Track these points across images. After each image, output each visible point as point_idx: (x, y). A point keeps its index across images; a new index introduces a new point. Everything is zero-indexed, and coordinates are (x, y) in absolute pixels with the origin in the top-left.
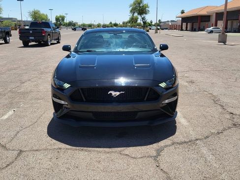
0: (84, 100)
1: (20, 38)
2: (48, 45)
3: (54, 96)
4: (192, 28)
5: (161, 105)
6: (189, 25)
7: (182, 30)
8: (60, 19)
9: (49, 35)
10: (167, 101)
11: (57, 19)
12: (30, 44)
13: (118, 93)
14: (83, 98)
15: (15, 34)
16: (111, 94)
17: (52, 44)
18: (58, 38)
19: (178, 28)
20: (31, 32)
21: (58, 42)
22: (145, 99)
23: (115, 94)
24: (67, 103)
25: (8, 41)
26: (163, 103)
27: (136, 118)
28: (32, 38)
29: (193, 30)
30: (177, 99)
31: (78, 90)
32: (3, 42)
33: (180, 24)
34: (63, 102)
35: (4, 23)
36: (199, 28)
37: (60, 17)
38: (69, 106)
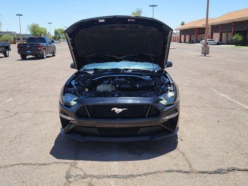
0: (90, 116)
1: (19, 52)
2: (44, 58)
3: (62, 112)
4: (190, 40)
5: (162, 121)
6: (187, 37)
7: (180, 42)
8: (59, 32)
9: (44, 49)
10: (167, 118)
11: (56, 33)
12: (27, 57)
13: (120, 110)
14: (89, 114)
15: (14, 48)
16: (114, 111)
17: (47, 57)
18: (54, 51)
19: (177, 40)
20: (28, 46)
21: (54, 55)
22: (147, 116)
23: (118, 110)
24: (73, 119)
25: (7, 55)
26: (164, 119)
27: (138, 133)
28: (30, 52)
29: (191, 42)
30: (178, 116)
31: (84, 106)
32: (3, 56)
33: (179, 37)
34: (69, 118)
35: (3, 37)
36: (197, 40)
37: (59, 30)
38: (75, 122)
